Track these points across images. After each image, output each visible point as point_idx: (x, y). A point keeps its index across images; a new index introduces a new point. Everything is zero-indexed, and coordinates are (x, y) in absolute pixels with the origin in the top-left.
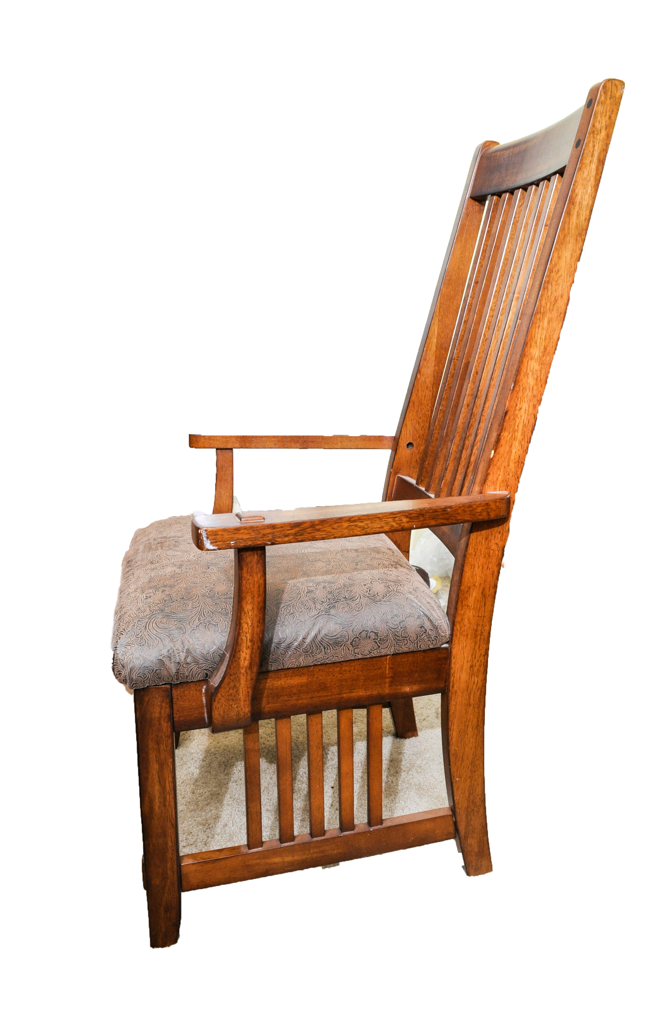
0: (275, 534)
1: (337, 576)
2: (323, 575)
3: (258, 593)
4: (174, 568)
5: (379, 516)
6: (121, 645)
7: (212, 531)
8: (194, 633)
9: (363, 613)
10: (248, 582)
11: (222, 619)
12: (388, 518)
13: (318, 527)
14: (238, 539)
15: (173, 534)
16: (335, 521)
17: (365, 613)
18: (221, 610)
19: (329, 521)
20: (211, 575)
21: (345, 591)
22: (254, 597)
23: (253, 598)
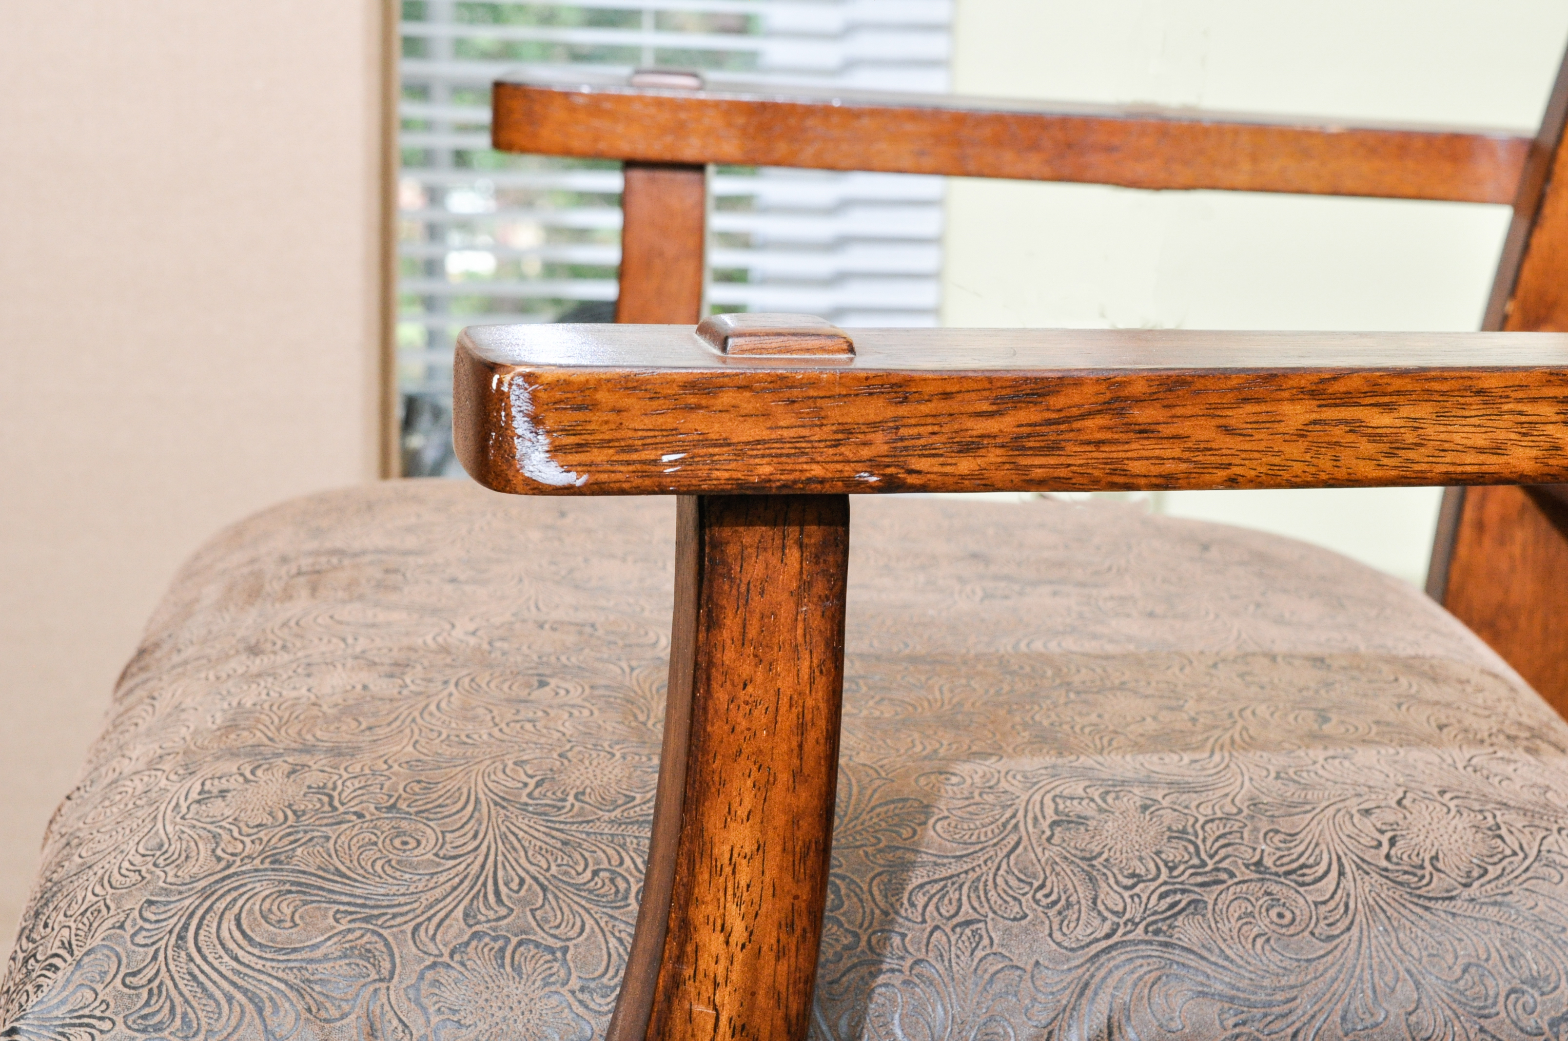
0: (903, 432)
1: (1217, 758)
2: (1138, 747)
3: (796, 762)
4: (365, 676)
5: (1485, 384)
6: (44, 1021)
7: (563, 384)
8: (436, 983)
9: (1350, 953)
10: (742, 695)
11: (589, 923)
12: (1534, 400)
13: (1142, 415)
14: (705, 441)
15: (377, 539)
16: (1239, 389)
17: (1364, 951)
18: (588, 874)
19: (1209, 384)
20: (553, 713)
21: (1256, 829)
22: (770, 782)
23: (764, 788)
